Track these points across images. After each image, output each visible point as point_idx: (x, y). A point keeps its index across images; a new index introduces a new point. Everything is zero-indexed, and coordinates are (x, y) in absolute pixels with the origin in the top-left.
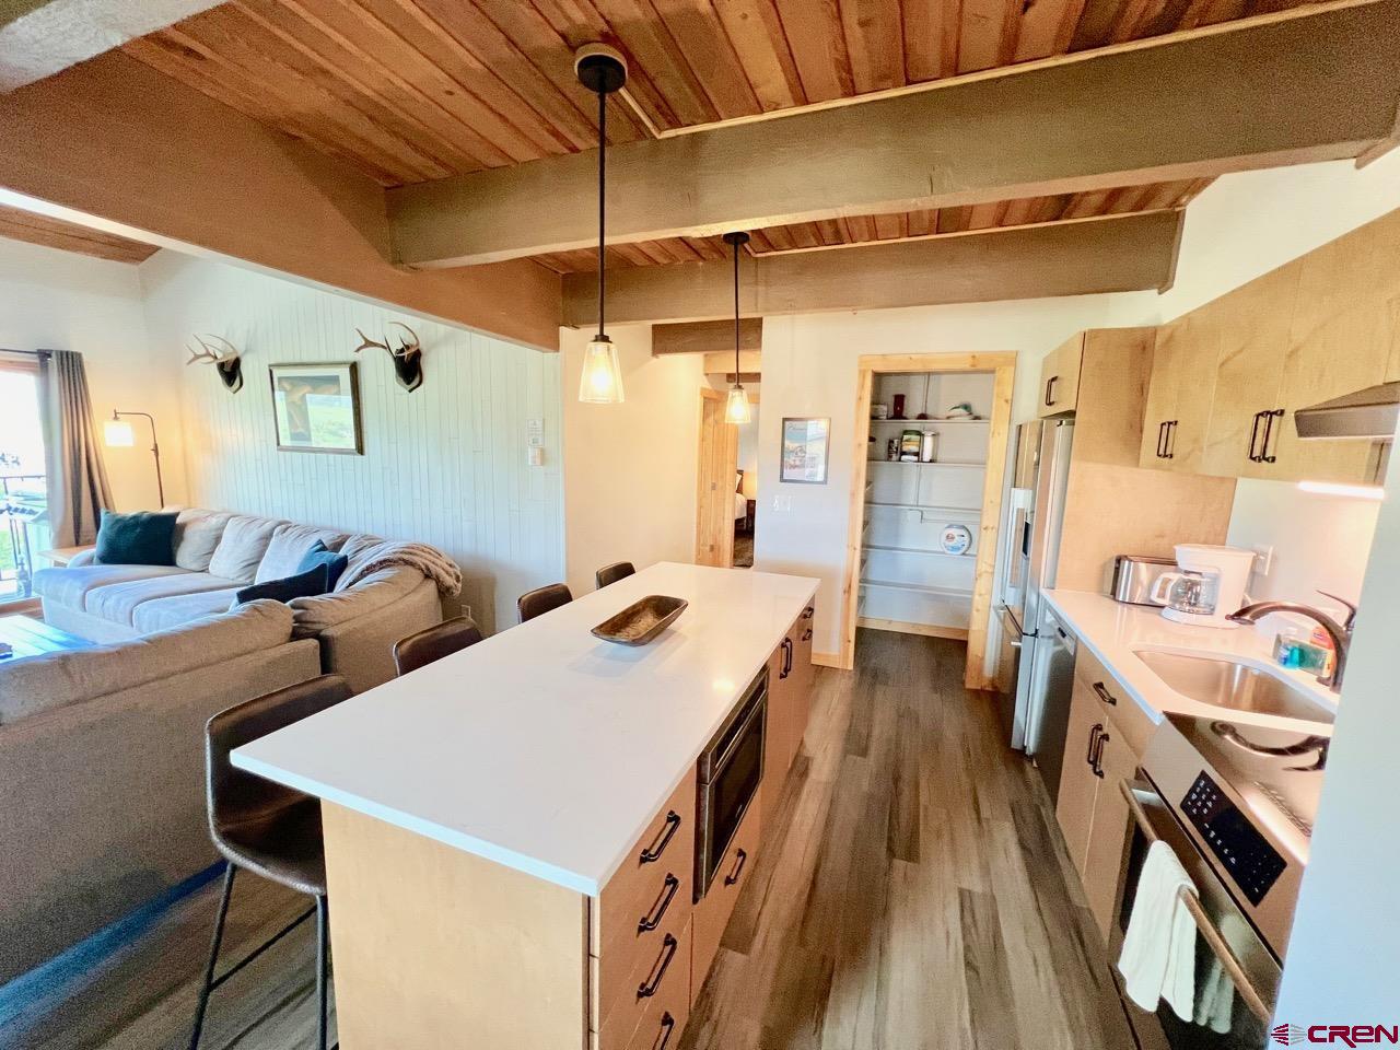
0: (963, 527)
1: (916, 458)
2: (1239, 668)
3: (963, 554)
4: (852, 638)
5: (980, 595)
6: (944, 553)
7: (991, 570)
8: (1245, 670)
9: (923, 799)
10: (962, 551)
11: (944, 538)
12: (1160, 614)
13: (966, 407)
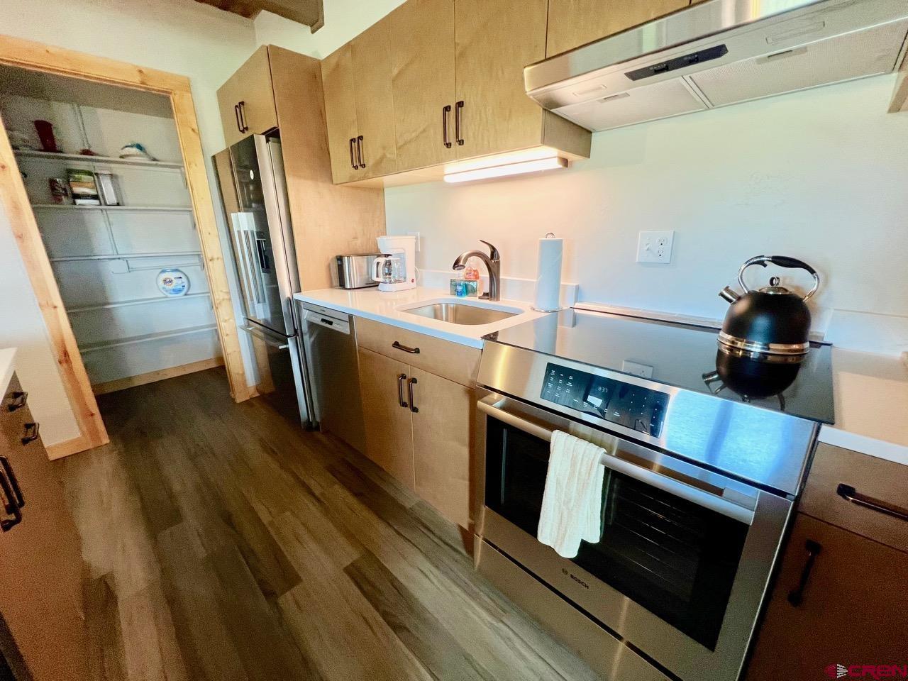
0: (177, 270)
1: (96, 202)
2: (444, 305)
3: (186, 295)
4: (95, 410)
5: (226, 321)
6: (166, 297)
7: (226, 297)
8: (447, 306)
9: (265, 518)
10: (183, 293)
11: (161, 283)
12: (378, 290)
13: (139, 147)
